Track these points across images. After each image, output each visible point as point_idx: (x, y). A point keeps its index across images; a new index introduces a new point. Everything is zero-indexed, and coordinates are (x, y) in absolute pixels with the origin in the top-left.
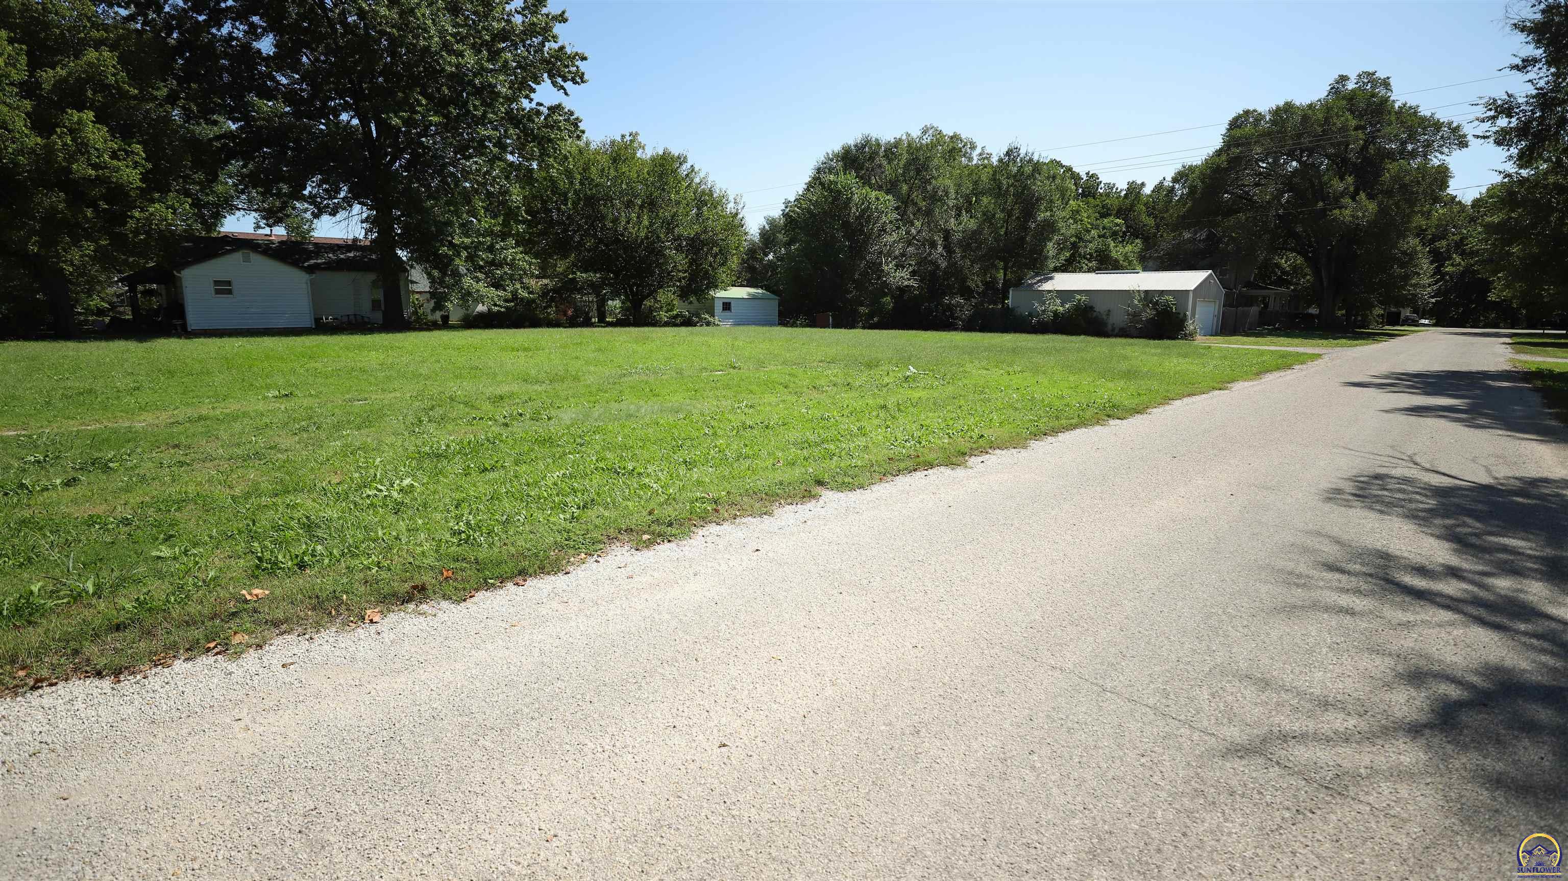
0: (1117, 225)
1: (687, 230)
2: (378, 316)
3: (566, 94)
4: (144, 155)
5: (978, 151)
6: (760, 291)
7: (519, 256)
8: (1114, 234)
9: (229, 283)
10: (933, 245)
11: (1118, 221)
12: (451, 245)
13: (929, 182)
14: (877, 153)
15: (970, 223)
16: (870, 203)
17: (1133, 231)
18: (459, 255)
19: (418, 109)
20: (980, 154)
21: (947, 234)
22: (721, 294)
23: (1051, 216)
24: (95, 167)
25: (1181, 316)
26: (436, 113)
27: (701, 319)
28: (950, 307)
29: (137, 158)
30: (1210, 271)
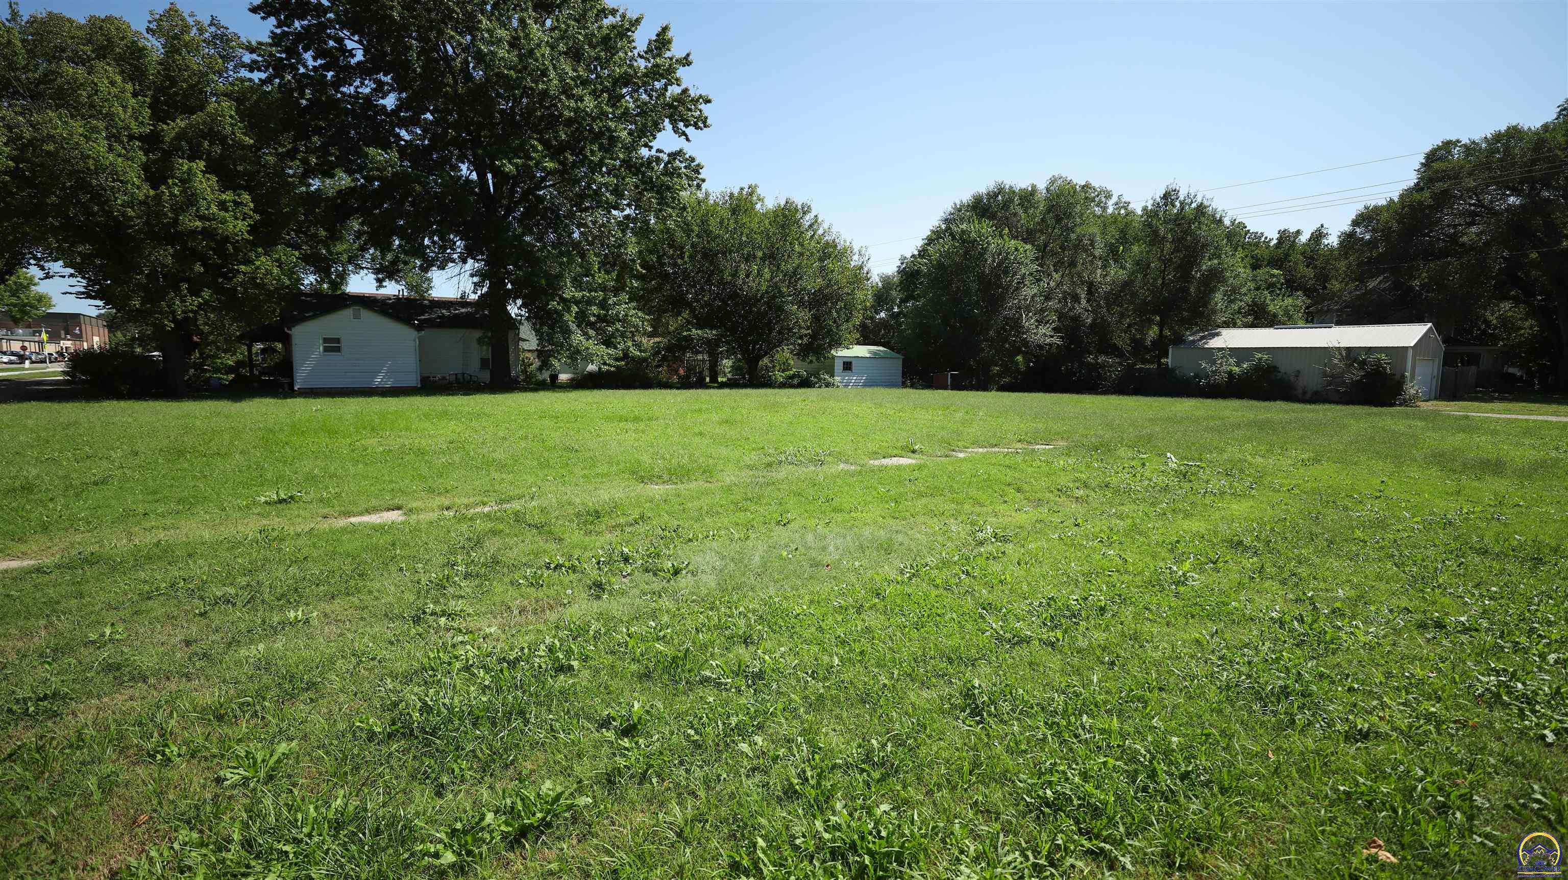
0: (1273, 276)
1: (811, 283)
2: (486, 376)
3: (688, 139)
4: (252, 205)
5: (1114, 199)
6: (881, 348)
7: (633, 312)
8: (1270, 286)
9: (338, 340)
10: (1076, 298)
11: (1276, 272)
12: (563, 300)
13: (1072, 230)
14: (1011, 201)
15: (1117, 273)
16: (1008, 253)
17: (1292, 285)
18: (569, 311)
19: (533, 155)
20: (1116, 204)
21: (1091, 288)
22: (843, 353)
23: (1219, 264)
24: (202, 218)
25: (1398, 377)
26: (552, 160)
27: (820, 380)
28: (1095, 367)
29: (246, 210)
30: (1430, 325)
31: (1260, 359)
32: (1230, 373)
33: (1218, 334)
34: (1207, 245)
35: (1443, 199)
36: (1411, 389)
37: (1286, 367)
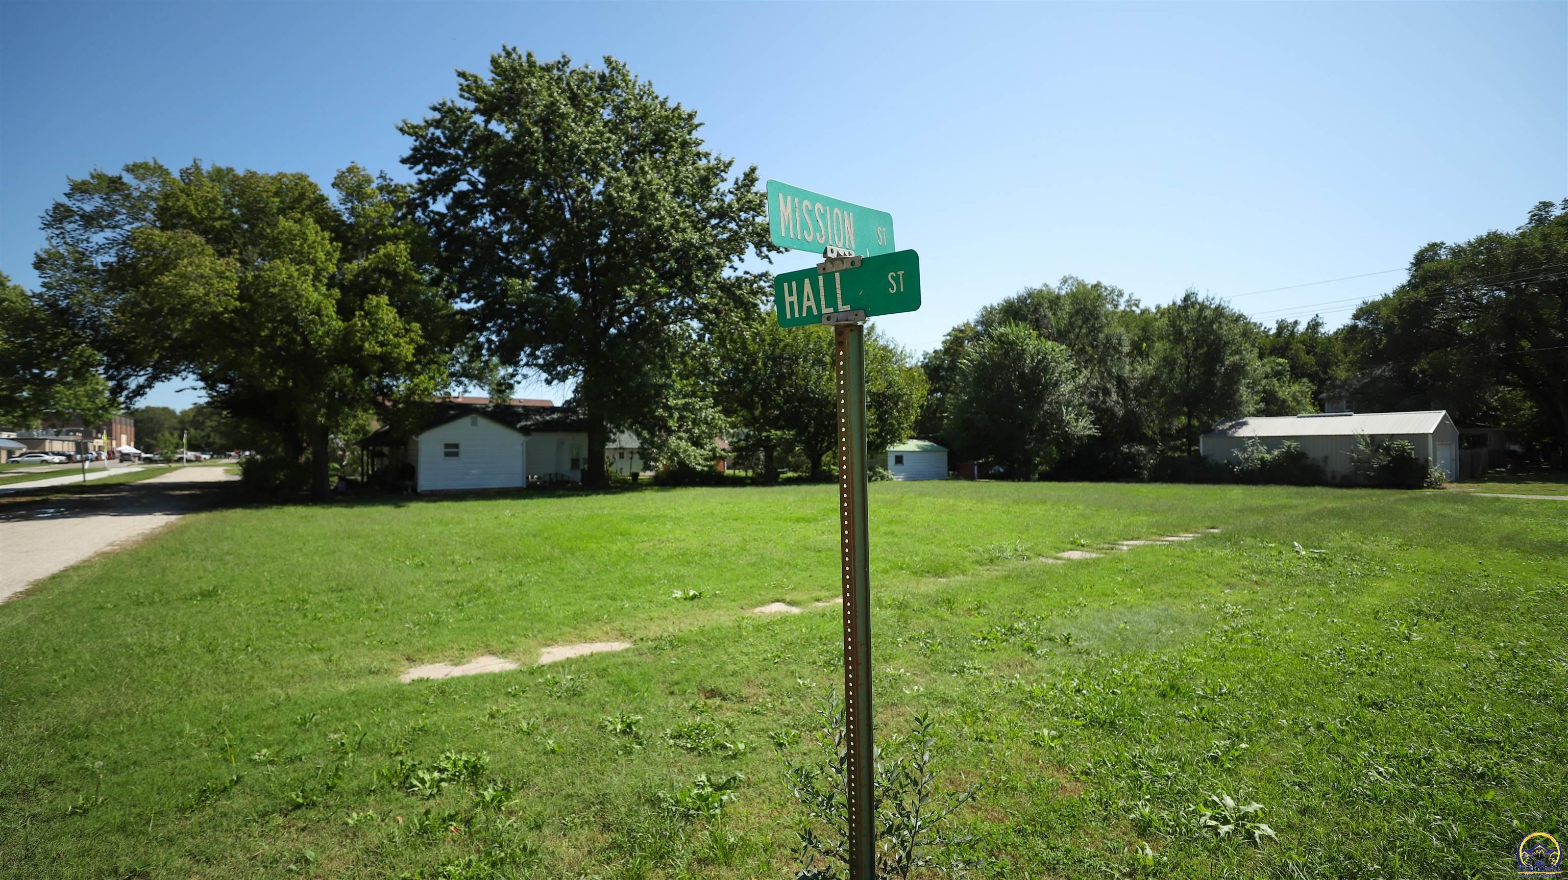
0: (1280, 364)
1: (878, 386)
2: (577, 476)
3: (770, 262)
4: (420, 332)
5: (1126, 297)
6: (927, 443)
7: (717, 415)
8: (1278, 375)
9: (456, 446)
10: (1107, 393)
11: (1281, 360)
12: (667, 408)
13: (1100, 330)
14: (1040, 304)
15: (1144, 369)
16: (1046, 354)
17: (1297, 373)
18: (671, 416)
19: (649, 281)
20: (1128, 301)
21: (1121, 382)
22: (899, 448)
23: (1241, 359)
24: (382, 344)
26: (664, 285)
27: (875, 473)
28: (1130, 456)
29: (412, 335)
30: (1444, 412)
31: (1289, 447)
32: (1262, 459)
33: (1245, 423)
34: (1229, 343)
35: (1437, 296)
36: (1435, 472)
37: (1314, 454)
